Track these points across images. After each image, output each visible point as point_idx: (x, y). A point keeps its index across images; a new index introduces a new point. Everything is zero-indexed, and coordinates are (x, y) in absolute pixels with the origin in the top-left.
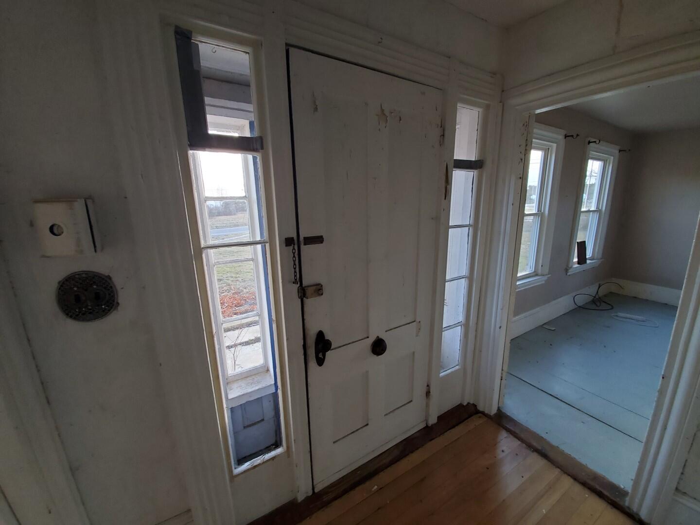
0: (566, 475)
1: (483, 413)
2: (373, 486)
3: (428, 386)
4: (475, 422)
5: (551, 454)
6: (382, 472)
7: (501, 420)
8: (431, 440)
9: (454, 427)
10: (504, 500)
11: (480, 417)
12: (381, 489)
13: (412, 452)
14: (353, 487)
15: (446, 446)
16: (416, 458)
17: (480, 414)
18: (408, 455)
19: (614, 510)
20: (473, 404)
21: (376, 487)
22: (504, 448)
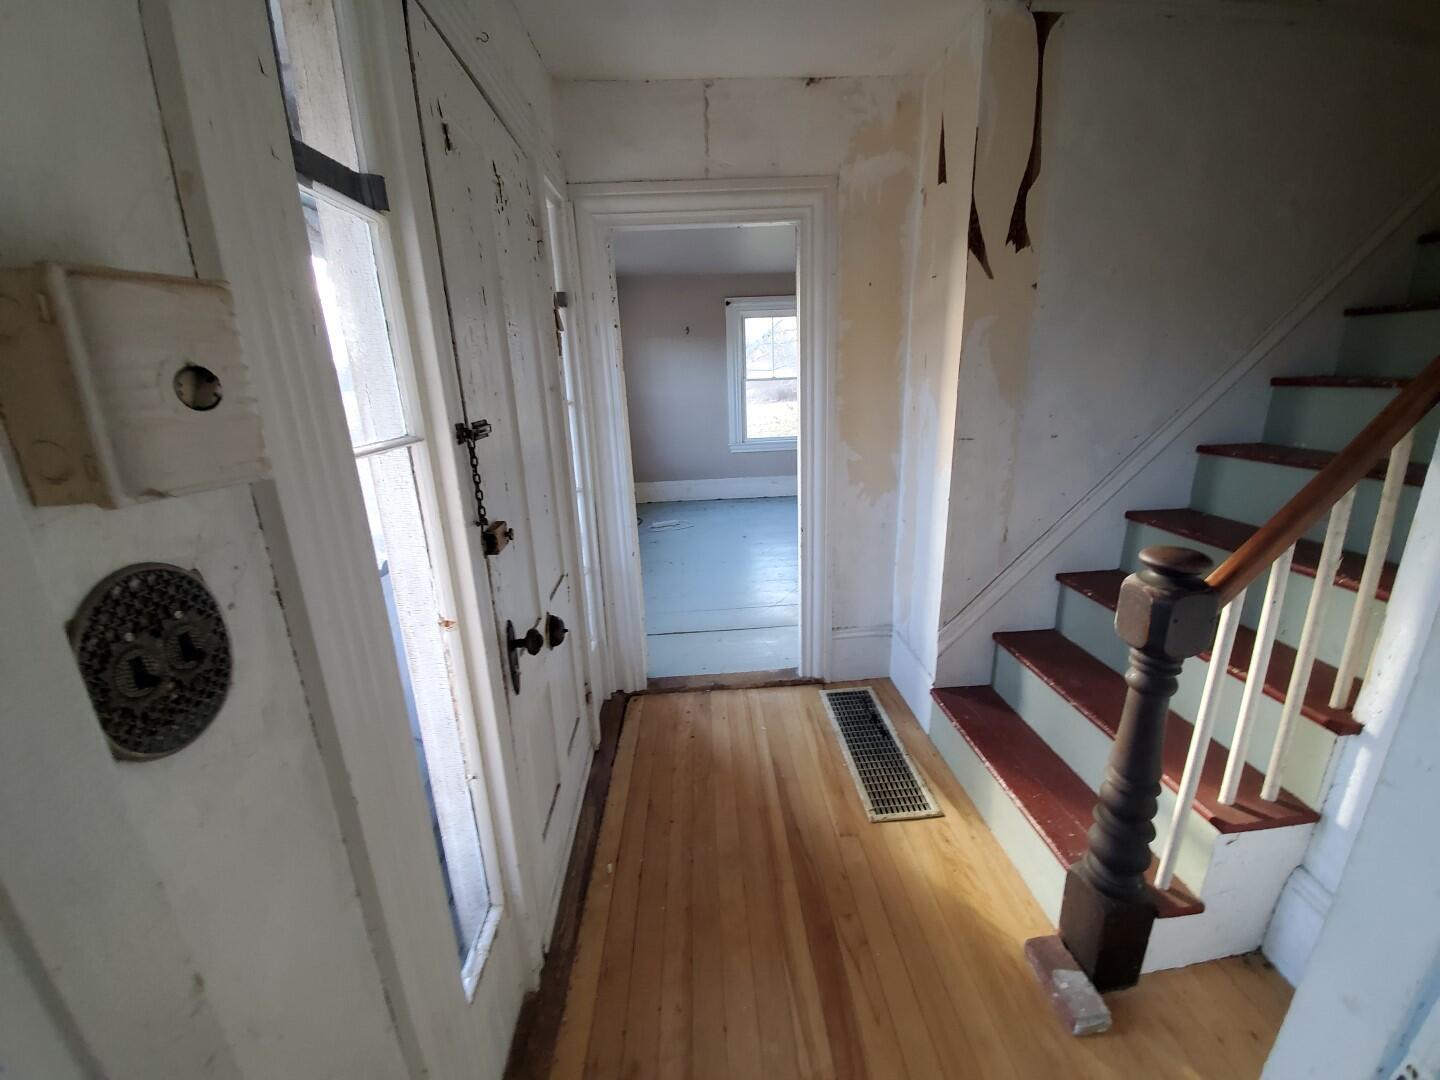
0: (749, 691)
1: (636, 694)
2: (605, 866)
3: (586, 684)
4: (637, 709)
5: (724, 683)
6: (598, 847)
7: (658, 687)
8: (612, 764)
9: (620, 731)
10: (732, 748)
11: (635, 700)
12: (617, 860)
13: (606, 794)
14: (583, 896)
15: (635, 756)
16: (617, 796)
17: (632, 699)
18: (605, 801)
19: (798, 688)
20: (618, 691)
21: (610, 866)
22: (687, 708)
